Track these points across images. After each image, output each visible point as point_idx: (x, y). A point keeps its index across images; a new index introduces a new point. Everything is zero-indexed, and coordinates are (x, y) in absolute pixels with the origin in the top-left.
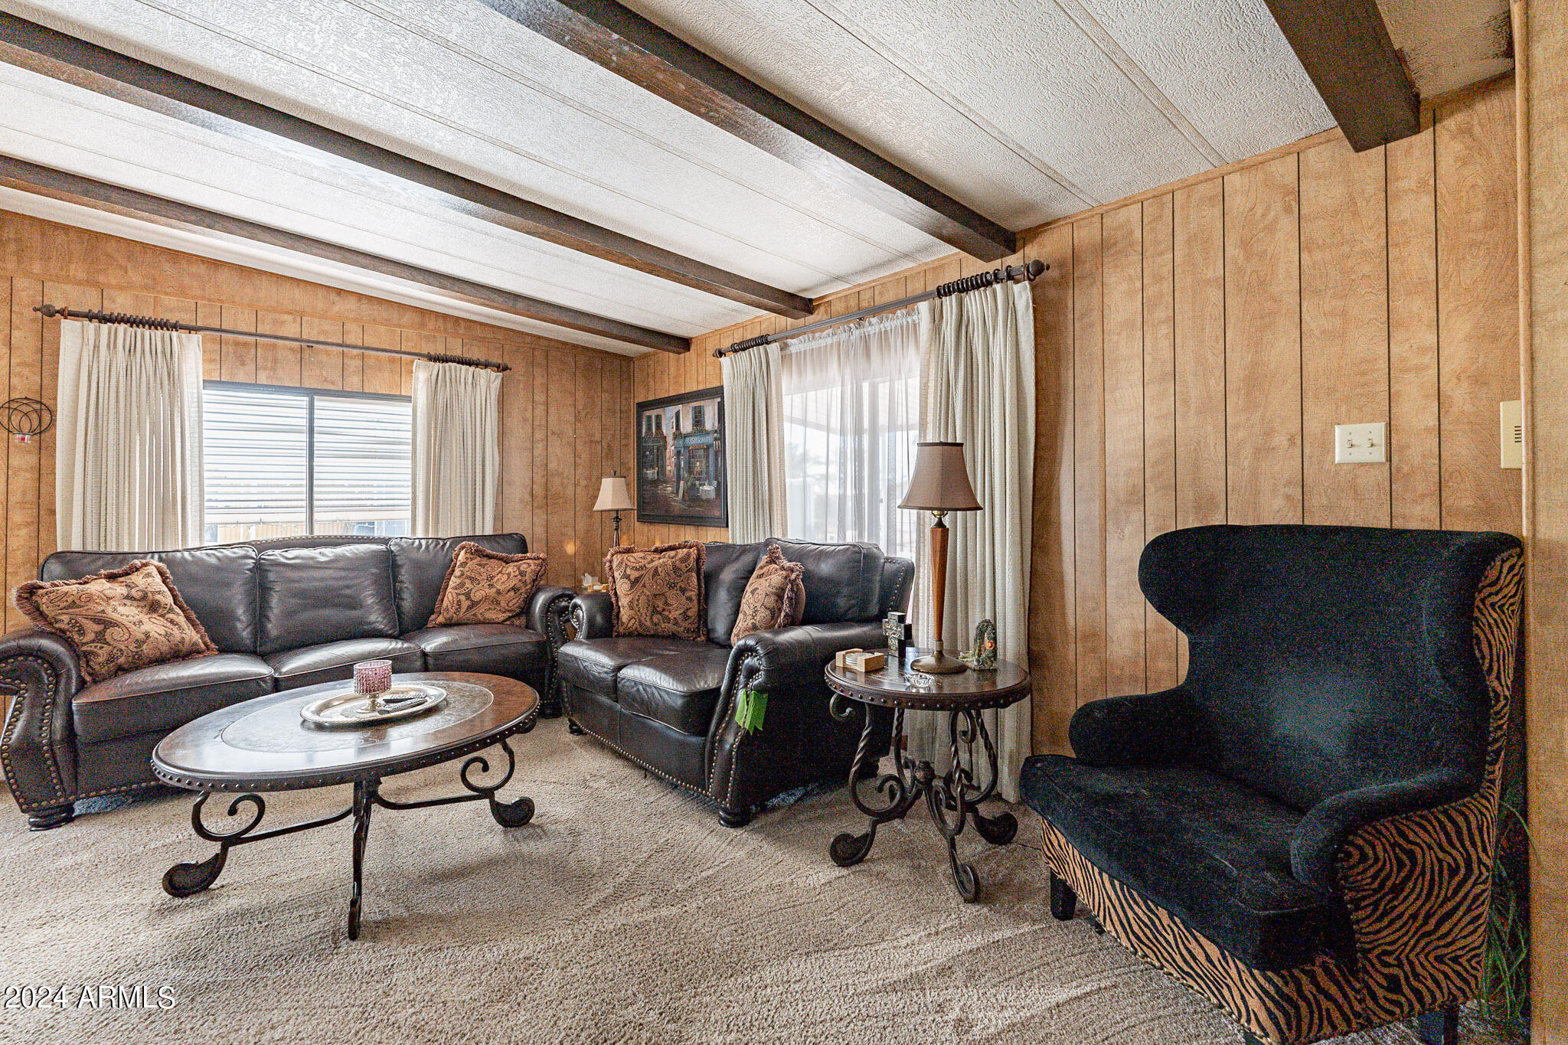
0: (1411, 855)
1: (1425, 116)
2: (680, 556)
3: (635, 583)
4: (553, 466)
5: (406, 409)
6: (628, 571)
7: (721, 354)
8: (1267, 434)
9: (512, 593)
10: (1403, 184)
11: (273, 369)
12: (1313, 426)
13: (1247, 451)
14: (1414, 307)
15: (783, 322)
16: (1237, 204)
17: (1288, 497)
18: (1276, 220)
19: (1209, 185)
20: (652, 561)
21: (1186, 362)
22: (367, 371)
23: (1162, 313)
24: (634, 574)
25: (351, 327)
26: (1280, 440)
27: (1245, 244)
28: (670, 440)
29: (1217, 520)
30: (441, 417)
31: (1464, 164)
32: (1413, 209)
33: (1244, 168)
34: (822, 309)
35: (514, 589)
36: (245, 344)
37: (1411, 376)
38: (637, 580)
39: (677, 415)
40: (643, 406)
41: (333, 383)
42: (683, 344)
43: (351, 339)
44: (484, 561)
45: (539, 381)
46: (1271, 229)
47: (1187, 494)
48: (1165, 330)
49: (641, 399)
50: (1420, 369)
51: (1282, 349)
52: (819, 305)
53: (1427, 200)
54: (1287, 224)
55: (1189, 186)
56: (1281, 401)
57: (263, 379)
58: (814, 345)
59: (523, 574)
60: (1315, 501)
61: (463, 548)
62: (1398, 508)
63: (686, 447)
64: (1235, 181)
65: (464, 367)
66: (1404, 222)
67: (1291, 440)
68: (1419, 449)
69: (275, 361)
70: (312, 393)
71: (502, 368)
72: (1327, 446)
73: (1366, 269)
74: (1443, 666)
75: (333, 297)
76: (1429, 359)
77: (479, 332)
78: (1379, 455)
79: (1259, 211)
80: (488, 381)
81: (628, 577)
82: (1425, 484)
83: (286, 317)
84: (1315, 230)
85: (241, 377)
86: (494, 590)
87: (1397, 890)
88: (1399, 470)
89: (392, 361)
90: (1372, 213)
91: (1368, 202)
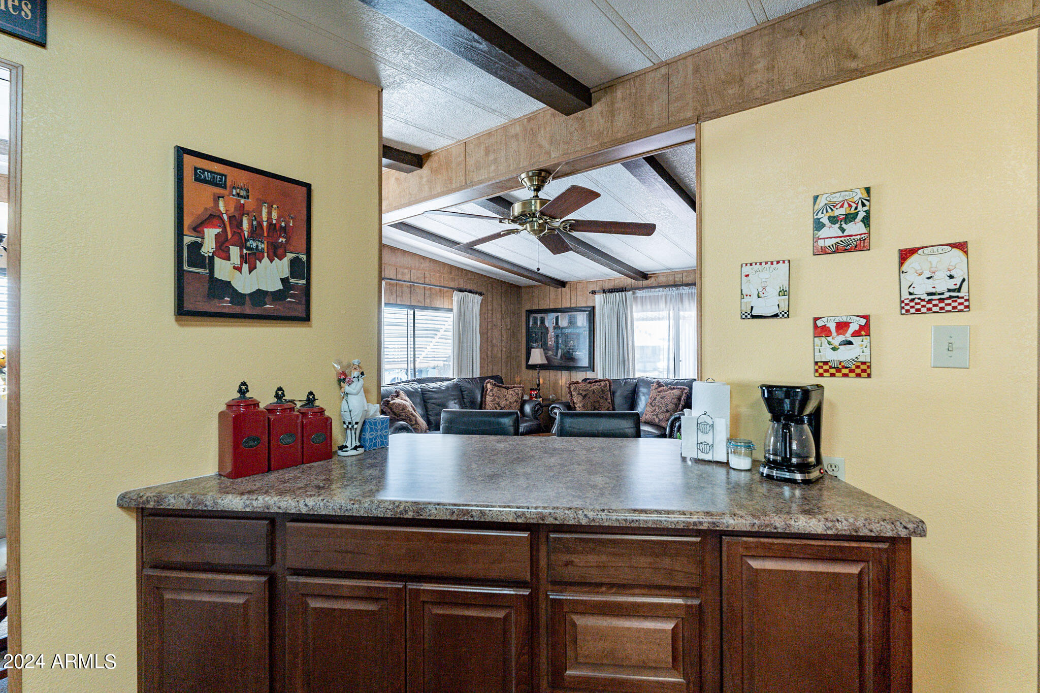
2: (603, 385)
3: (584, 397)
4: (494, 341)
5: (451, 315)
6: (581, 392)
7: (594, 292)
9: (515, 403)
11: (402, 296)
15: (629, 282)
20: (591, 387)
22: (432, 296)
24: (584, 393)
25: (427, 274)
28: (551, 330)
30: (462, 317)
34: (653, 279)
35: (516, 401)
36: (393, 285)
38: (586, 395)
39: (557, 318)
40: (530, 312)
41: (421, 303)
42: (562, 284)
43: (427, 281)
44: (499, 389)
45: (490, 299)
49: (528, 308)
52: (651, 277)
57: (399, 302)
58: (651, 294)
59: (517, 394)
61: (488, 382)
63: (562, 333)
65: (470, 294)
69: (402, 292)
70: (413, 308)
71: (481, 294)
75: (422, 260)
77: (469, 275)
80: (478, 299)
81: (581, 394)
83: (406, 271)
85: (392, 302)
86: (508, 402)
89: (440, 291)
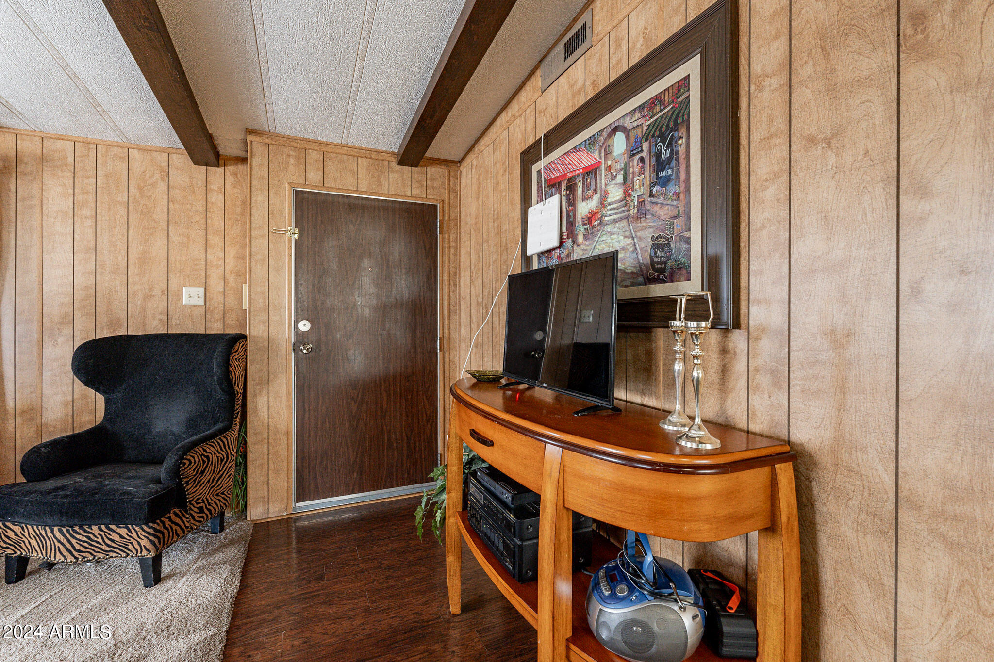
0: (208, 457)
1: (221, 162)
8: (151, 288)
10: (213, 187)
12: (173, 286)
13: (140, 296)
14: (215, 240)
16: (136, 166)
17: (161, 320)
18: (156, 182)
19: (120, 150)
21: (104, 242)
23: (88, 212)
26: (157, 292)
27: (140, 189)
29: (122, 332)
31: (234, 187)
32: (216, 198)
33: (140, 149)
37: (214, 269)
46: (154, 185)
47: (103, 319)
48: (90, 222)
50: (218, 266)
51: (158, 247)
53: (221, 197)
54: (162, 186)
55: (108, 145)
56: (158, 272)
60: (173, 322)
62: (209, 324)
64: (134, 153)
66: (213, 203)
67: (163, 292)
68: (216, 300)
72: (179, 297)
73: (198, 219)
74: (220, 384)
76: (221, 263)
78: (201, 302)
79: (148, 174)
82: (218, 315)
84: (175, 193)
87: (203, 472)
88: (209, 308)
90: (201, 194)
91: (199, 189)
